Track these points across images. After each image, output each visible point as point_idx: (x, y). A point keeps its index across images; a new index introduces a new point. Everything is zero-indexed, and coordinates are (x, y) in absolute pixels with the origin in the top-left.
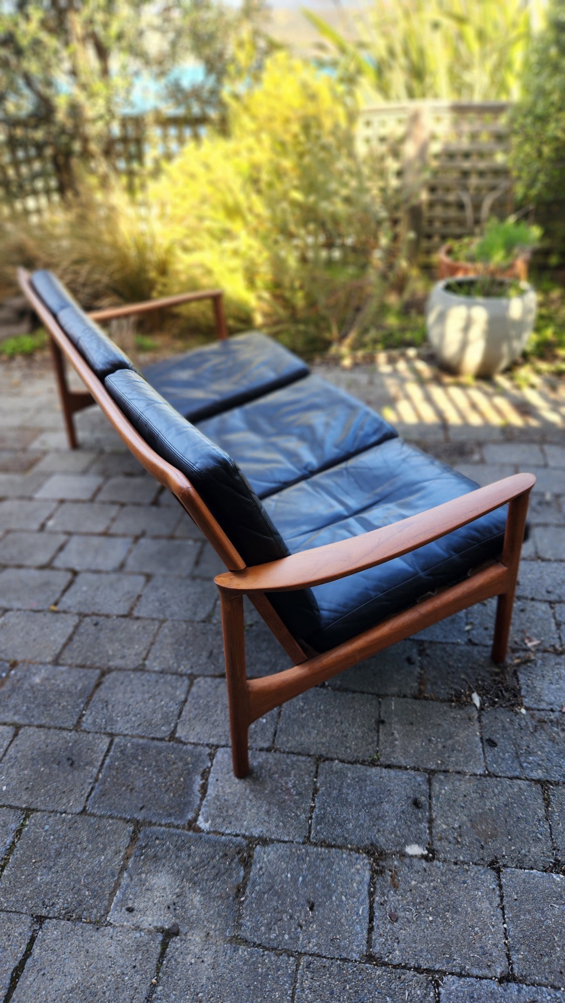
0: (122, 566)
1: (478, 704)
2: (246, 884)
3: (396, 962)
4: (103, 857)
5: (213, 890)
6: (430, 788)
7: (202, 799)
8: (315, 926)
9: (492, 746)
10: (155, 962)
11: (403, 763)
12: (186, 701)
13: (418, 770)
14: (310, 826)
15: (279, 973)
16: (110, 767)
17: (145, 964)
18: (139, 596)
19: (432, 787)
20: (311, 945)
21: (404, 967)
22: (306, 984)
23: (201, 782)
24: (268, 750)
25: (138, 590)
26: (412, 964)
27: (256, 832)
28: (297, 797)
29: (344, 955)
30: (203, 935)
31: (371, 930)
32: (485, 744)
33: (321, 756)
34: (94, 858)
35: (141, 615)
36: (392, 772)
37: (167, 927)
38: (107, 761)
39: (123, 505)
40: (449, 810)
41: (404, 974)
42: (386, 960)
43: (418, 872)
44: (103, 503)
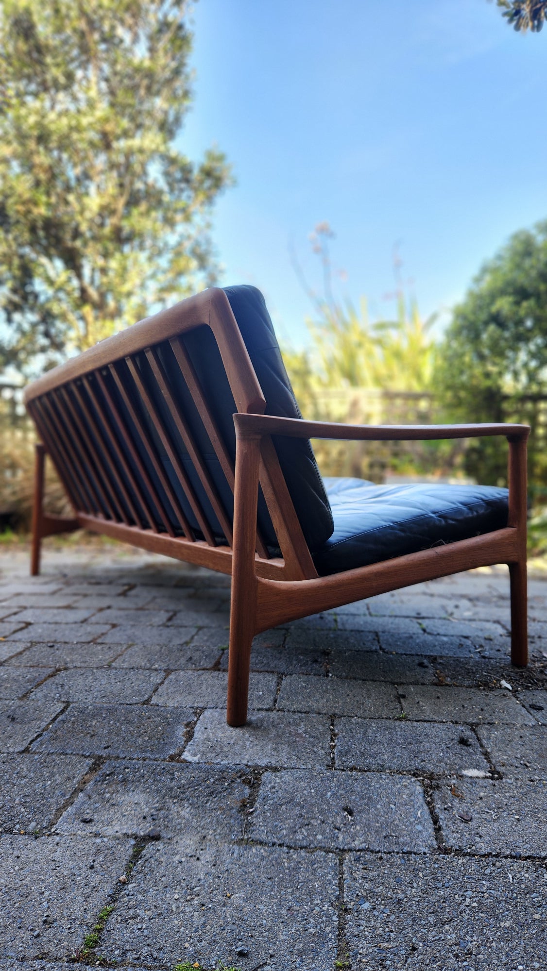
0: (85, 621)
1: (510, 688)
2: (254, 800)
3: (483, 852)
4: (49, 782)
5: (208, 804)
6: (476, 734)
7: (187, 742)
8: (358, 828)
9: (539, 709)
10: (124, 863)
11: (436, 718)
12: (162, 683)
13: (456, 722)
14: (333, 758)
15: (315, 866)
16: (64, 721)
17: (109, 865)
18: (103, 634)
19: (479, 733)
20: (356, 842)
21: (497, 856)
22: (358, 875)
23: (185, 730)
24: (267, 710)
25: (104, 631)
26: (508, 853)
27: (263, 762)
28: (311, 739)
29: (406, 849)
30: (197, 838)
31: (438, 830)
32: (529, 709)
33: (334, 715)
34: (35, 783)
35: (106, 641)
36: (426, 724)
37: (142, 834)
38: (60, 718)
39: (85, 596)
40: (506, 747)
41: (499, 861)
42: (469, 850)
43: (486, 787)
44: (67, 595)
